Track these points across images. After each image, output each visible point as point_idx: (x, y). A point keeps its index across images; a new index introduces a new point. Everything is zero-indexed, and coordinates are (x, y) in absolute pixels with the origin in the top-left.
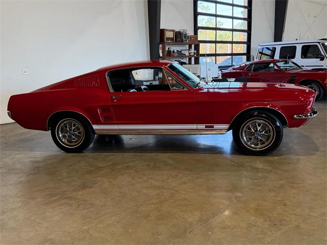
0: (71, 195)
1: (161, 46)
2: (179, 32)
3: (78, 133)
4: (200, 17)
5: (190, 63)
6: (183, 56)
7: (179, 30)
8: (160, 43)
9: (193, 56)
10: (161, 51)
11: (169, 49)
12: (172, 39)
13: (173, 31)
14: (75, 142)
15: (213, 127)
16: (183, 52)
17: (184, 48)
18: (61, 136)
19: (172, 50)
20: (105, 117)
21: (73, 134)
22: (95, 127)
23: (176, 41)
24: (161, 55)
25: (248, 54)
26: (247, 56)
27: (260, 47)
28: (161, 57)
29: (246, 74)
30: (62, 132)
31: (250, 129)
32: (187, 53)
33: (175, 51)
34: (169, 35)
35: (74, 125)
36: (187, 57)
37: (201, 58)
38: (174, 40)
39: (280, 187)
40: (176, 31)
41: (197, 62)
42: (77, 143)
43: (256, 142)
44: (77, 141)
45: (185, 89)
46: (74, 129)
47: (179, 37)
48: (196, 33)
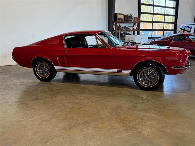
0: (27, 103)
1: (114, 24)
2: (127, 15)
3: (47, 70)
4: (142, 7)
5: (134, 34)
6: (129, 30)
7: (126, 14)
8: (114, 22)
9: (136, 30)
10: (114, 27)
11: (120, 25)
12: (122, 19)
13: (123, 14)
14: (45, 75)
15: (121, 71)
16: (129, 28)
17: (131, 25)
18: (38, 71)
19: (122, 26)
20: (61, 62)
21: (45, 71)
22: (56, 67)
23: (125, 21)
24: (114, 29)
25: (175, 30)
26: (174, 31)
27: (181, 26)
28: (114, 30)
29: (169, 42)
30: (39, 69)
31: (144, 74)
32: (131, 29)
33: (124, 27)
34: (120, 17)
35: (45, 66)
36: (132, 31)
37: (141, 32)
38: (124, 20)
39: (148, 109)
40: (125, 14)
41: (138, 34)
42: (46, 76)
43: (147, 82)
44: (46, 75)
45: (107, 48)
46: (45, 68)
47: (127, 18)
48: (139, 16)
